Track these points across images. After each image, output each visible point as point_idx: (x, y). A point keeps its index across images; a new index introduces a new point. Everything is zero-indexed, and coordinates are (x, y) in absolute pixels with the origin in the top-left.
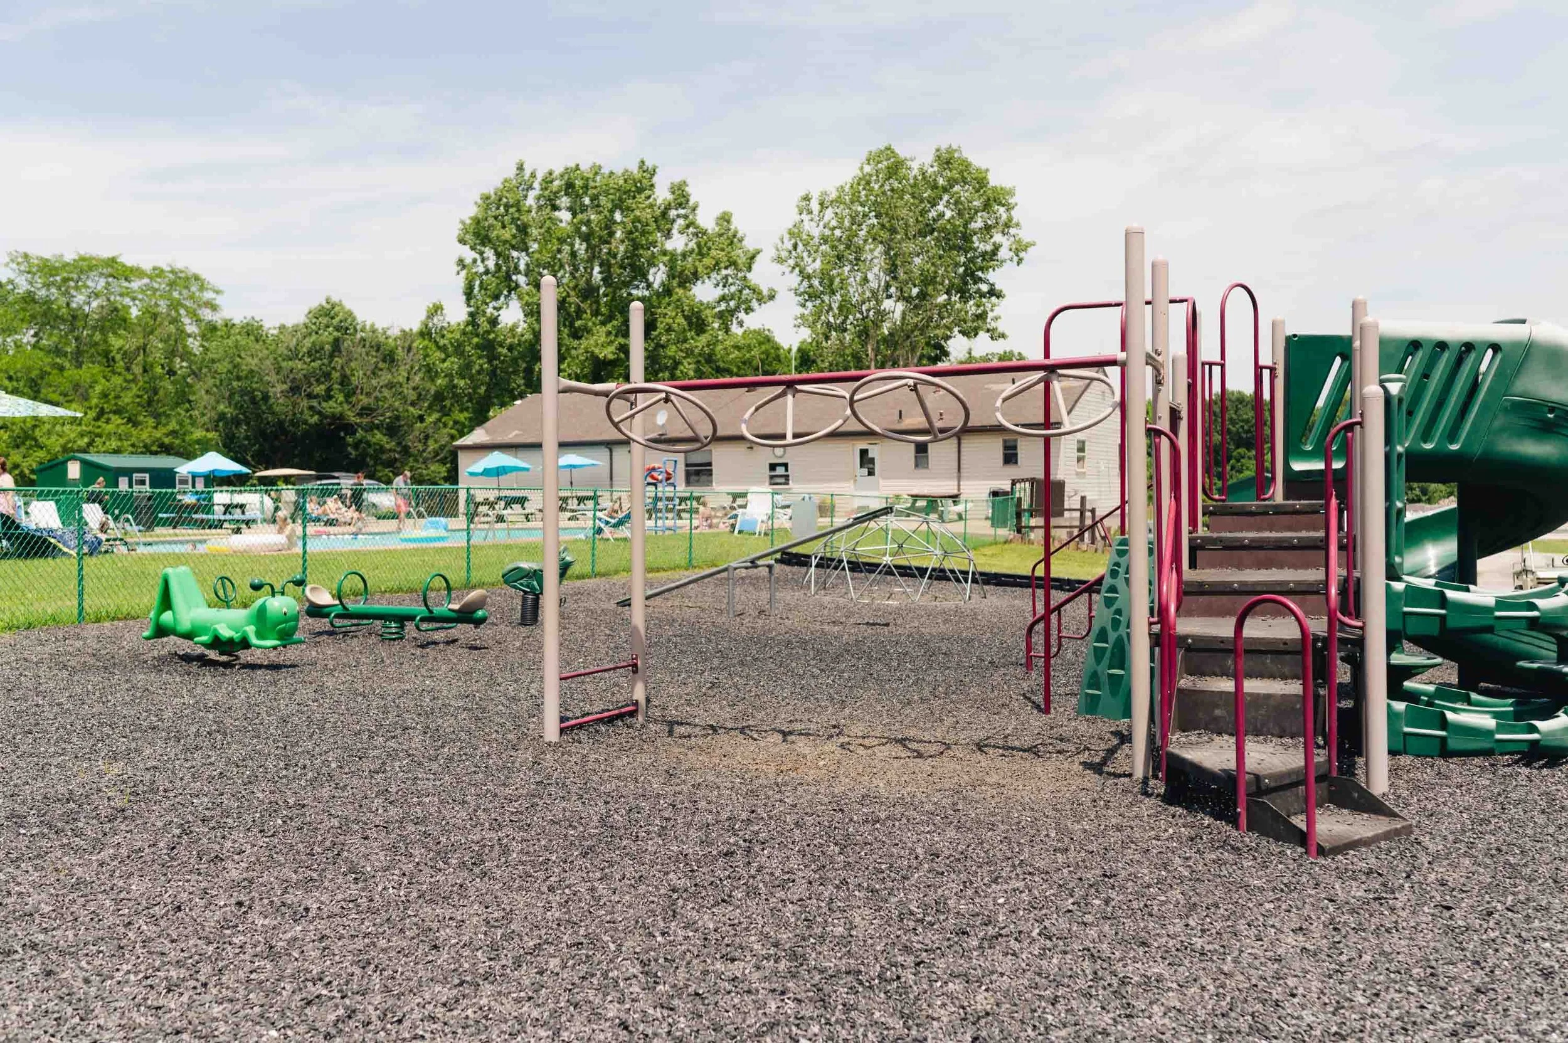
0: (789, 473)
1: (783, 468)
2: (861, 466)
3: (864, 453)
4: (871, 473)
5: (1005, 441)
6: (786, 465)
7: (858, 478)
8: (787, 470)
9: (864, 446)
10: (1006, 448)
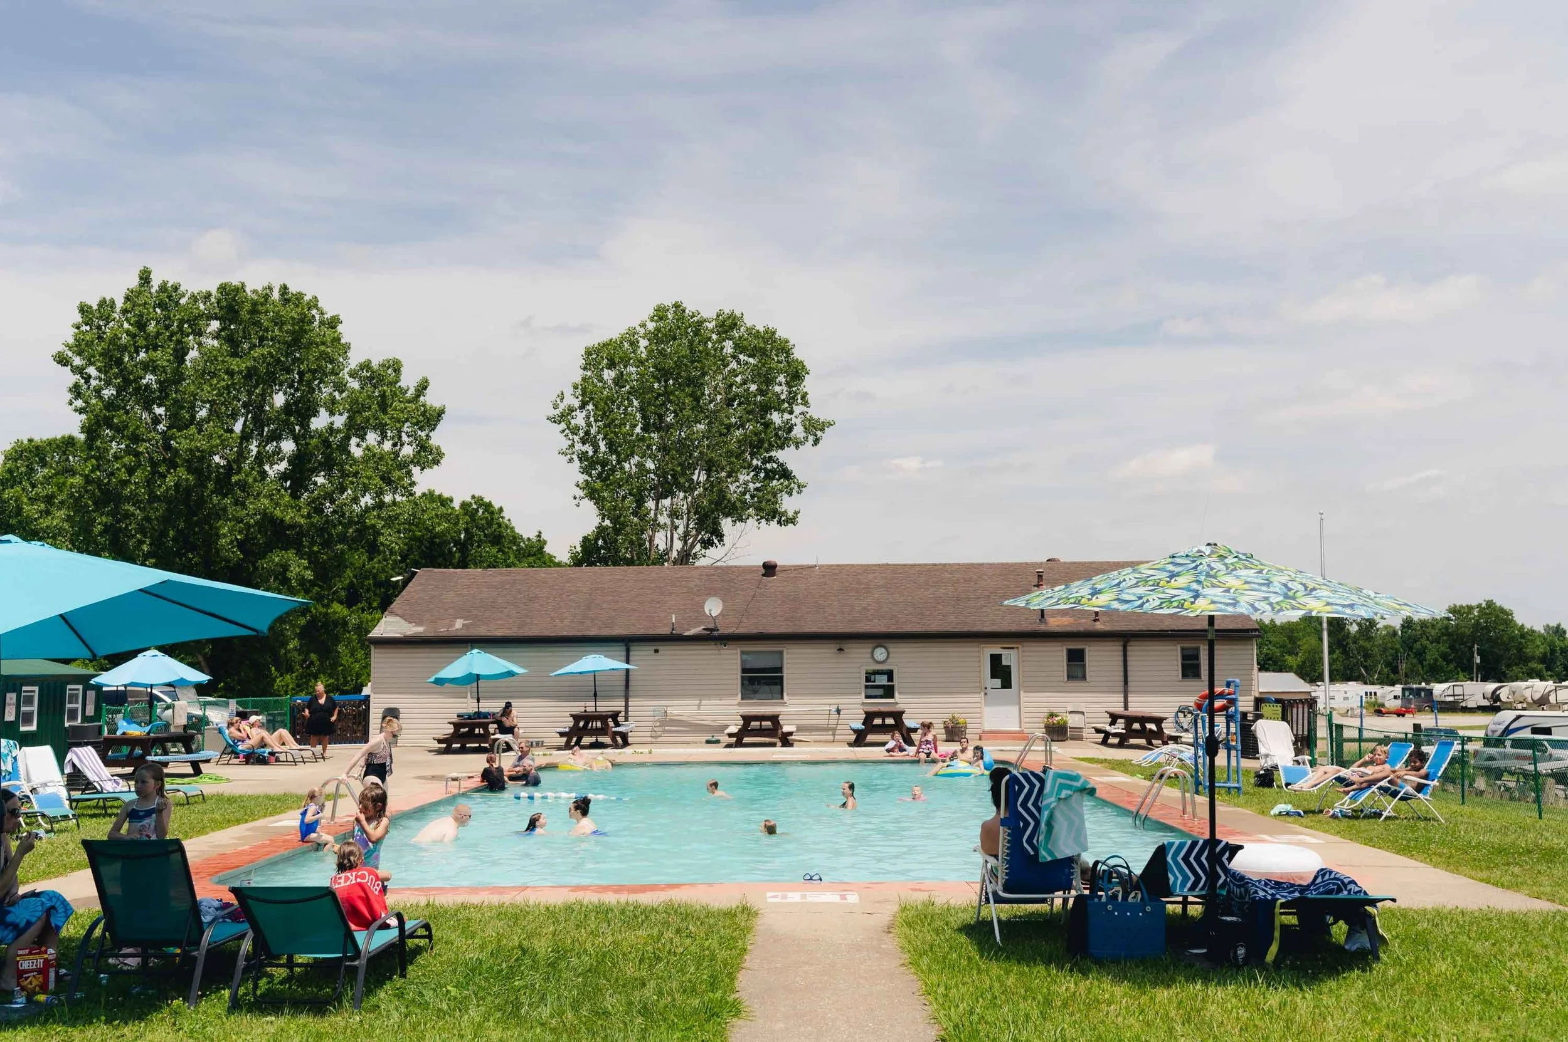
0: (895, 682)
1: (885, 677)
2: (993, 677)
3: (996, 659)
4: (1007, 684)
5: (1183, 649)
6: (890, 675)
7: (989, 690)
8: (890, 679)
9: (996, 650)
10: (1184, 658)
